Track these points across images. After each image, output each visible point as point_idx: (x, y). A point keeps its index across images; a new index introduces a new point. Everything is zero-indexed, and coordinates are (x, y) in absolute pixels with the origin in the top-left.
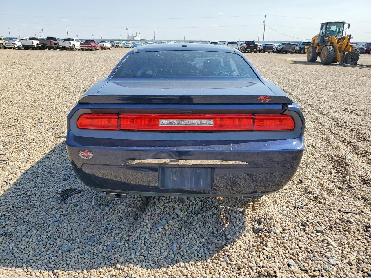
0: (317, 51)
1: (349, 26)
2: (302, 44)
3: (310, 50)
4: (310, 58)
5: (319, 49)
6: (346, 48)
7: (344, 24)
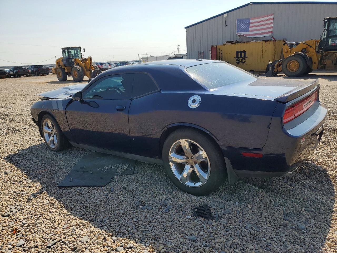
0: (66, 71)
1: (84, 50)
2: (34, 68)
3: (58, 71)
4: (61, 78)
5: (68, 69)
6: (90, 67)
7: (80, 49)
